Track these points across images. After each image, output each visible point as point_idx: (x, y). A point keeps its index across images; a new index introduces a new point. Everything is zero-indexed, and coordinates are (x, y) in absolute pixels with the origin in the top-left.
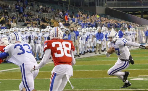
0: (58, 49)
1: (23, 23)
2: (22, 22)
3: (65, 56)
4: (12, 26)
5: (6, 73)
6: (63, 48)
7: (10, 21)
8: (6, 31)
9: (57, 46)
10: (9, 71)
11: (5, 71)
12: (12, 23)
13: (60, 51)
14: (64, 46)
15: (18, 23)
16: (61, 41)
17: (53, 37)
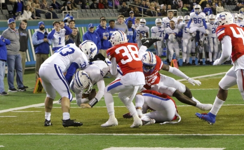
0: (124, 54)
1: (234, 7)
2: (232, 4)
3: (134, 61)
4: (217, 10)
5: (211, 79)
6: (130, 53)
7: (214, 3)
8: (211, 18)
9: (122, 51)
10: (215, 76)
11: (209, 77)
12: (218, 7)
13: (126, 56)
14: (131, 50)
15: (226, 6)
16: (125, 45)
17: (120, 42)
